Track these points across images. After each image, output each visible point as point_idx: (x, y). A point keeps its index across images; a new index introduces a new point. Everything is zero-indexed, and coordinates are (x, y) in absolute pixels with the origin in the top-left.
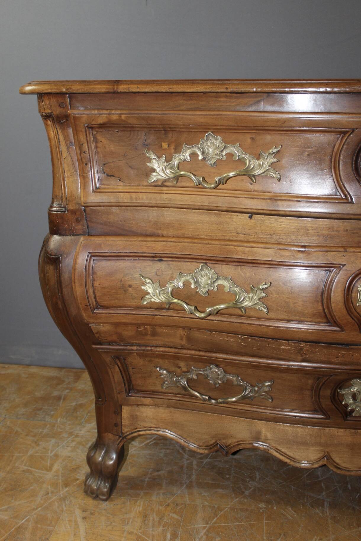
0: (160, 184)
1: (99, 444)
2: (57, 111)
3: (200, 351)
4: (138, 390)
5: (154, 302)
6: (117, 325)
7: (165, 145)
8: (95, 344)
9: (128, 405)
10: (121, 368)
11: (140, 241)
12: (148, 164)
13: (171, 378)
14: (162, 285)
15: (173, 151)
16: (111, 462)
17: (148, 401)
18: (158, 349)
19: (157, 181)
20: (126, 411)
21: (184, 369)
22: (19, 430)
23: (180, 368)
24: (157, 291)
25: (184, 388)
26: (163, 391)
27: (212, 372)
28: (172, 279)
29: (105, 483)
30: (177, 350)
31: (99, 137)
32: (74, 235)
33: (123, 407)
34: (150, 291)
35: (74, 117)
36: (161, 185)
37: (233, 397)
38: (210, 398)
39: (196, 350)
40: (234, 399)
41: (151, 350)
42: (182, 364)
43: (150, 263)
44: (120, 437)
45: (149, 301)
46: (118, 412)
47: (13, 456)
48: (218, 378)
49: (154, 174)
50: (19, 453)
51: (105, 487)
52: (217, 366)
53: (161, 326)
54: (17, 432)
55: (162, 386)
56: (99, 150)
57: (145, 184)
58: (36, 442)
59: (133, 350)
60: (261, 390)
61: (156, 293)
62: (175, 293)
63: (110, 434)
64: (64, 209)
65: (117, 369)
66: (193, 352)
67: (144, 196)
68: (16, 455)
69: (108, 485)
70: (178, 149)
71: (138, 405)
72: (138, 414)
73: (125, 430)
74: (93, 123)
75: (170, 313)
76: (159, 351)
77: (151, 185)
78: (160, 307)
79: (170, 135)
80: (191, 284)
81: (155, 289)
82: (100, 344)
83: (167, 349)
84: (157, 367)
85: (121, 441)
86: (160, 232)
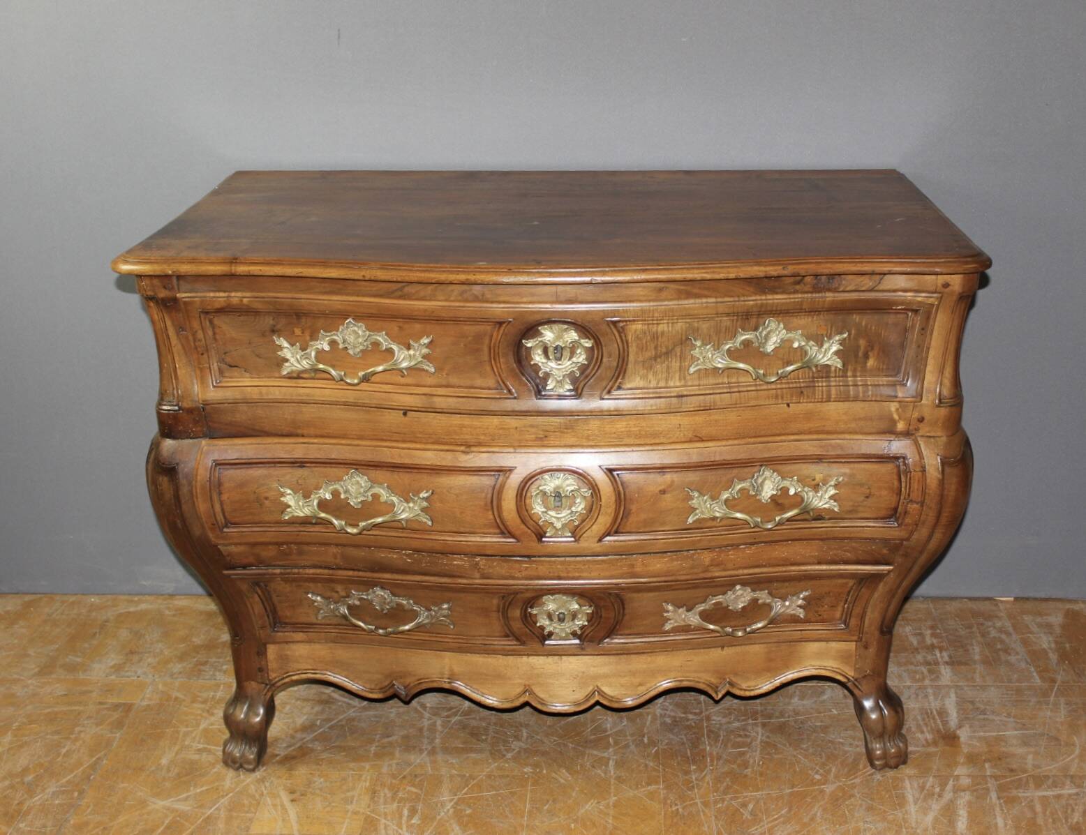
0: (295, 375)
1: (240, 696)
2: (163, 294)
3: (359, 570)
4: (286, 623)
5: (298, 517)
6: (254, 545)
7: (298, 331)
8: (227, 569)
9: (274, 643)
10: (262, 597)
11: (276, 444)
12: (279, 353)
13: (327, 606)
14: (307, 496)
15: (308, 338)
16: (258, 719)
17: (300, 636)
18: (307, 571)
19: (292, 372)
20: (272, 650)
21: (343, 594)
22: (179, 695)
23: (337, 592)
24: (301, 504)
25: (344, 617)
26: (319, 622)
27: (377, 596)
28: (318, 488)
29: (250, 748)
30: (331, 572)
31: (216, 321)
32: (191, 438)
33: (268, 646)
34: (292, 503)
35: (185, 303)
36: (297, 376)
37: (405, 624)
38: (377, 628)
39: (354, 570)
40: (407, 627)
41: (298, 573)
42: (339, 588)
43: (290, 470)
44: (267, 685)
45: (290, 515)
46: (262, 653)
47: (178, 732)
48: (385, 603)
49: (287, 364)
50: (187, 726)
51: (252, 753)
52: (382, 588)
53: (308, 544)
54: (176, 698)
55: (316, 615)
56: (218, 337)
57: (277, 375)
58: (208, 711)
59: (275, 574)
60: (438, 615)
61: (299, 505)
62: (323, 505)
63: (253, 683)
64: (176, 408)
65: (257, 599)
66: (351, 573)
67: (277, 390)
68: (183, 729)
69: (255, 750)
70: (314, 336)
71: (287, 642)
72: (288, 653)
73: (273, 675)
74: (209, 307)
75: (317, 528)
76: (308, 574)
77: (284, 377)
78: (305, 521)
79: (303, 320)
80: (340, 494)
81: (297, 502)
82: (233, 568)
83: (319, 571)
84: (308, 593)
85: (268, 691)
86: (299, 431)
